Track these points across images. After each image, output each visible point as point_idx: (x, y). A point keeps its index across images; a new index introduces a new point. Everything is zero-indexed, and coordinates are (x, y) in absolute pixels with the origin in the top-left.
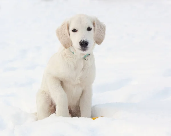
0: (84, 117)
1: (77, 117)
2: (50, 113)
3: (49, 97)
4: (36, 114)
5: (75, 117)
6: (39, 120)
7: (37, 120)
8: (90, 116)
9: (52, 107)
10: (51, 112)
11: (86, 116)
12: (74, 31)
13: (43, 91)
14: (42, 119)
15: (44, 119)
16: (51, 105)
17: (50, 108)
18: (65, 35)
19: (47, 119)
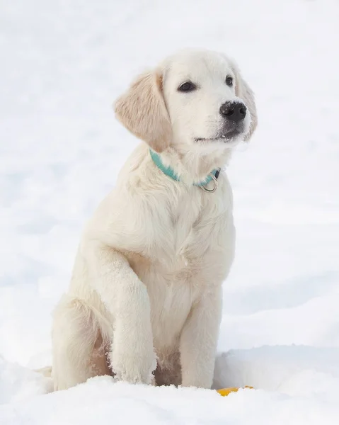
0: (194, 388)
1: (172, 386)
2: (90, 368)
3: (91, 318)
4: (51, 371)
5: (167, 384)
6: (57, 390)
7: (50, 390)
8: (211, 383)
9: (100, 349)
10: (94, 365)
11: (199, 385)
12: (187, 87)
13: (74, 302)
14: (66, 388)
15: (74, 388)
16: (96, 345)
17: (93, 355)
18: (151, 113)
19: (81, 386)
